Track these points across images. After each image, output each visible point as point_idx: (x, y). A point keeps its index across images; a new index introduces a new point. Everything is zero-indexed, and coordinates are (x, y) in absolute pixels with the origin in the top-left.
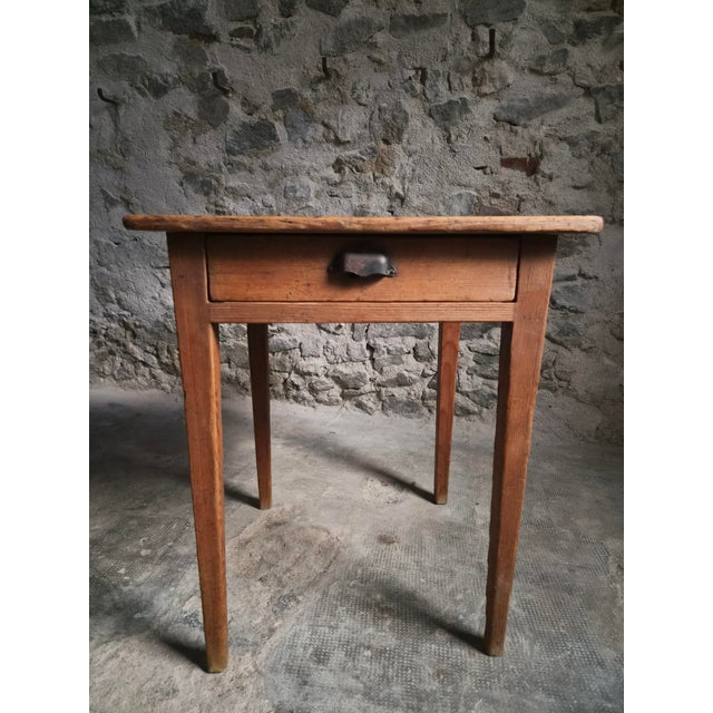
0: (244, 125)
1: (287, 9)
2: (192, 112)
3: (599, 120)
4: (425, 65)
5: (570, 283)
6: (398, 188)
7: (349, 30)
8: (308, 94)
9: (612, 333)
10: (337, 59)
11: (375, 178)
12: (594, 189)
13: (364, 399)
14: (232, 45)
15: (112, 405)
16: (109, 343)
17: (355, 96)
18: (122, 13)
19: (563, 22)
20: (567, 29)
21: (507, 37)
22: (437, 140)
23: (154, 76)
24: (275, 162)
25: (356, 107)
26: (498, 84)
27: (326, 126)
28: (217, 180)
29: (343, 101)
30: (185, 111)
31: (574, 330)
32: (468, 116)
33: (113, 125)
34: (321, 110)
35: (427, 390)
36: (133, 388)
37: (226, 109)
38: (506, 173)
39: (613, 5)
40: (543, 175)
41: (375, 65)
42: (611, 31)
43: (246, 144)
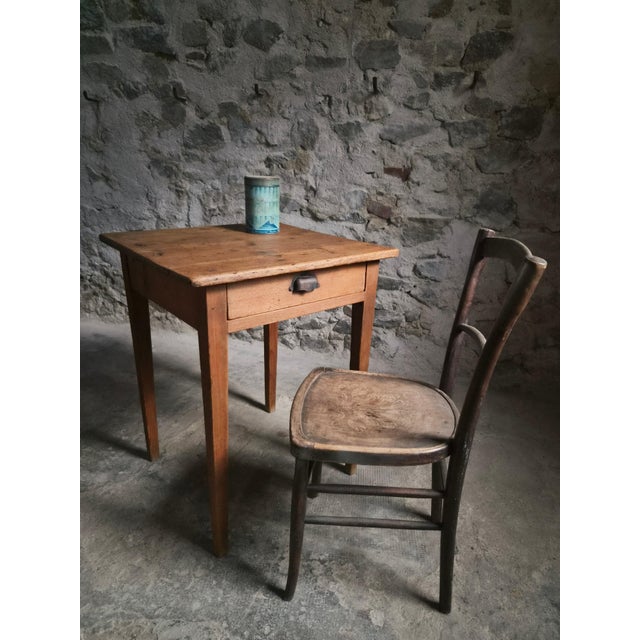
0: (197, 126)
1: (230, 42)
2: (158, 115)
3: (451, 145)
4: (330, 94)
5: (431, 260)
6: (312, 183)
7: (276, 63)
8: (245, 107)
10: (268, 83)
11: (295, 174)
12: (448, 194)
13: (287, 338)
14: (188, 65)
15: (97, 335)
16: (93, 287)
17: (281, 111)
18: (102, 31)
19: (426, 72)
20: (430, 78)
21: (387, 82)
22: (340, 150)
23: (128, 82)
24: (220, 156)
25: (282, 120)
26: (381, 113)
27: (259, 132)
28: (177, 166)
29: (271, 114)
30: (152, 112)
31: (433, 294)
32: (361, 134)
33: (95, 117)
34: (256, 120)
35: (332, 333)
36: (113, 322)
37: (184, 113)
38: (388, 178)
39: (461, 63)
40: (413, 182)
41: (295, 90)
42: (459, 83)
43: (199, 141)
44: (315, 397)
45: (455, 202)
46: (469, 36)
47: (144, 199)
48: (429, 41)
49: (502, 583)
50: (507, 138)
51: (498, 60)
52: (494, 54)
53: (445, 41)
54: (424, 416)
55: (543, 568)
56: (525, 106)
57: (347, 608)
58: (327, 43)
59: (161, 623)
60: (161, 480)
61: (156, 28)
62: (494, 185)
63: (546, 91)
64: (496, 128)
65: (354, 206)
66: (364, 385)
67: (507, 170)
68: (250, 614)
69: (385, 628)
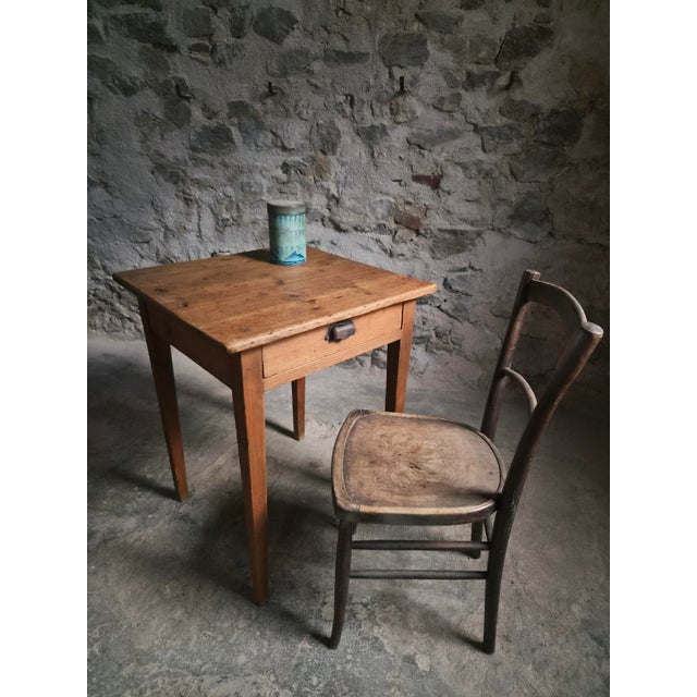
0: (205, 128)
1: (237, 31)
2: (159, 114)
3: (484, 151)
4: (352, 93)
5: (462, 273)
6: (334, 191)
7: (290, 57)
8: (258, 106)
9: (492, 312)
10: (282, 79)
11: (315, 181)
12: (481, 203)
14: (192, 58)
15: (106, 355)
16: (99, 302)
17: (298, 111)
19: (458, 70)
20: (461, 77)
21: (415, 81)
22: (363, 154)
23: (123, 77)
24: (232, 160)
25: (299, 121)
26: (409, 115)
27: (274, 134)
28: (184, 172)
29: (287, 115)
30: (153, 111)
31: (465, 309)
32: (387, 138)
34: (270, 121)
36: (122, 339)
37: (189, 113)
38: (416, 186)
39: (496, 61)
40: (443, 191)
41: (314, 88)
42: (493, 83)
43: (207, 144)
44: (355, 447)
45: (488, 212)
46: (504, 31)
47: (149, 208)
48: (461, 36)
49: (542, 618)
50: (544, 143)
51: (536, 59)
52: (532, 52)
53: (478, 36)
54: (468, 467)
55: (582, 600)
56: (563, 109)
57: (393, 653)
58: (347, 35)
59: (208, 679)
60: (193, 522)
61: (152, 15)
62: (529, 193)
63: (586, 93)
64: (533, 132)
65: (380, 216)
66: (404, 430)
67: (543, 178)
68: (297, 666)
69: (431, 672)
